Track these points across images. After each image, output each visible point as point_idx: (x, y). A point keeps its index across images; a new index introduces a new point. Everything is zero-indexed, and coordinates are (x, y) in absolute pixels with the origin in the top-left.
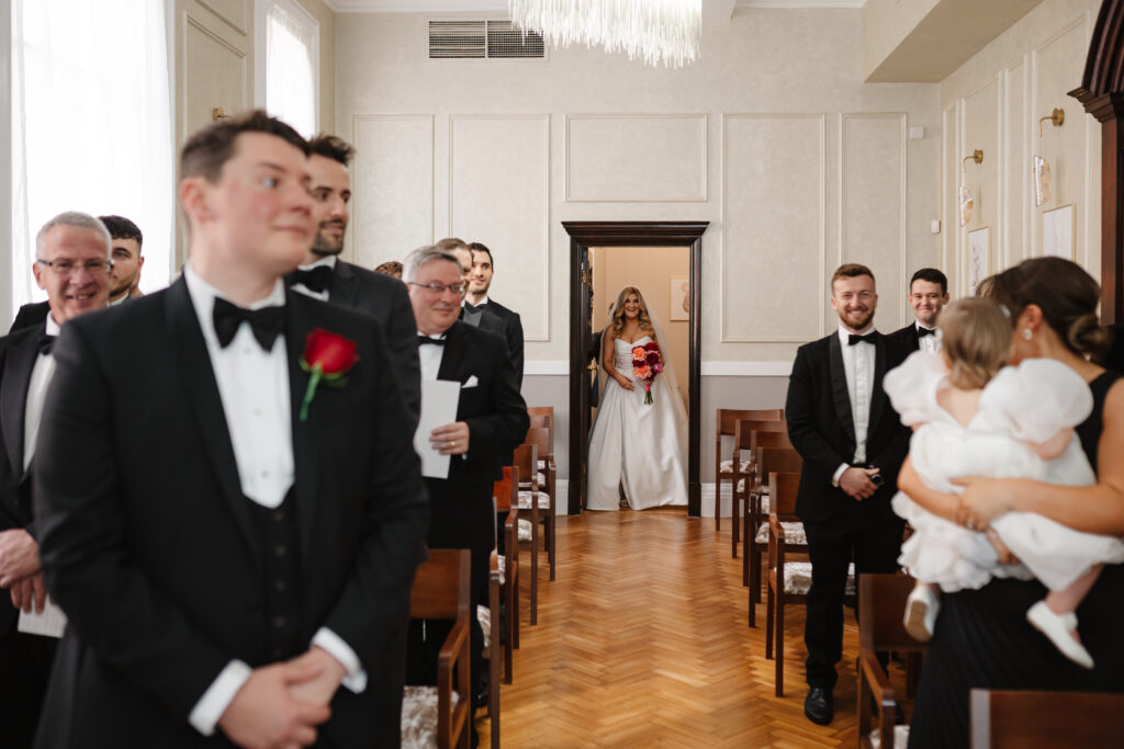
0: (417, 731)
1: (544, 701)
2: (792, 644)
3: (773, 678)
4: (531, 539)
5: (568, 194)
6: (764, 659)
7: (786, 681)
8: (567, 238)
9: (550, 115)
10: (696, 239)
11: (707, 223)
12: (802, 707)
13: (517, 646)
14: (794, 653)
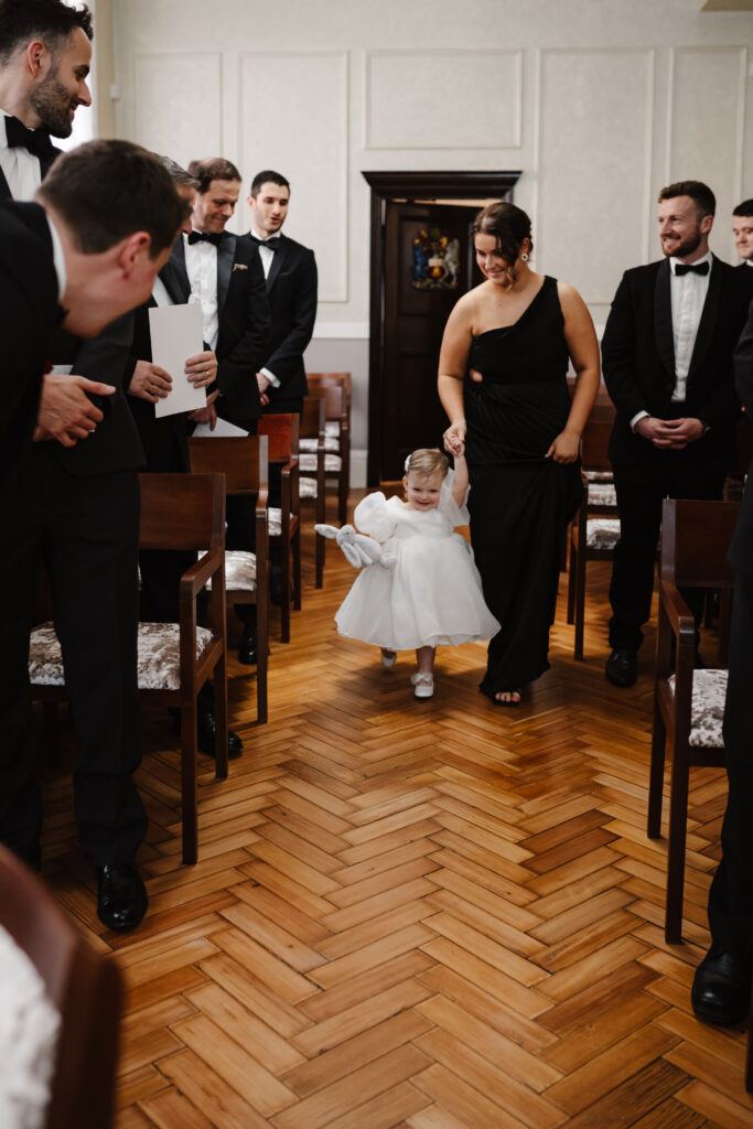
0: (158, 663)
1: (322, 659)
2: (597, 610)
3: (573, 642)
4: (316, 496)
5: (368, 140)
6: (565, 624)
7: (586, 645)
8: (366, 189)
9: (349, 53)
10: (506, 190)
11: (519, 172)
12: (603, 671)
13: (298, 607)
14: (598, 619)
